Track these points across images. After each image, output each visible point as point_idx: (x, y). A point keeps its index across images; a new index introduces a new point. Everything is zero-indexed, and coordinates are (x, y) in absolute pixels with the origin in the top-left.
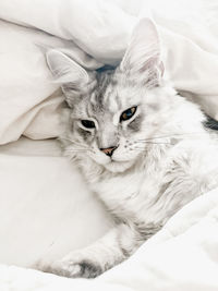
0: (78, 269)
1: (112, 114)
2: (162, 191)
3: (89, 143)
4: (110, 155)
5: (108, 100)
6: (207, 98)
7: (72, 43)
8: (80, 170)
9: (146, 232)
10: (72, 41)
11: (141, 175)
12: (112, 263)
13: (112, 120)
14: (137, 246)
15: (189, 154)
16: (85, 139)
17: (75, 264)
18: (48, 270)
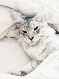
0: (20, 73)
1: (32, 29)
2: (43, 51)
3: (25, 37)
4: (31, 40)
5: (31, 25)
6: (55, 25)
7: (18, 11)
8: (21, 46)
9: (39, 63)
10: (18, 10)
11: (38, 47)
12: (30, 71)
13: (32, 30)
14: (37, 66)
15: (51, 41)
16: (24, 36)
17: (20, 72)
18: (12, 74)
